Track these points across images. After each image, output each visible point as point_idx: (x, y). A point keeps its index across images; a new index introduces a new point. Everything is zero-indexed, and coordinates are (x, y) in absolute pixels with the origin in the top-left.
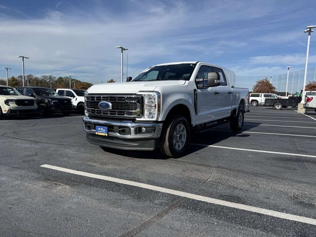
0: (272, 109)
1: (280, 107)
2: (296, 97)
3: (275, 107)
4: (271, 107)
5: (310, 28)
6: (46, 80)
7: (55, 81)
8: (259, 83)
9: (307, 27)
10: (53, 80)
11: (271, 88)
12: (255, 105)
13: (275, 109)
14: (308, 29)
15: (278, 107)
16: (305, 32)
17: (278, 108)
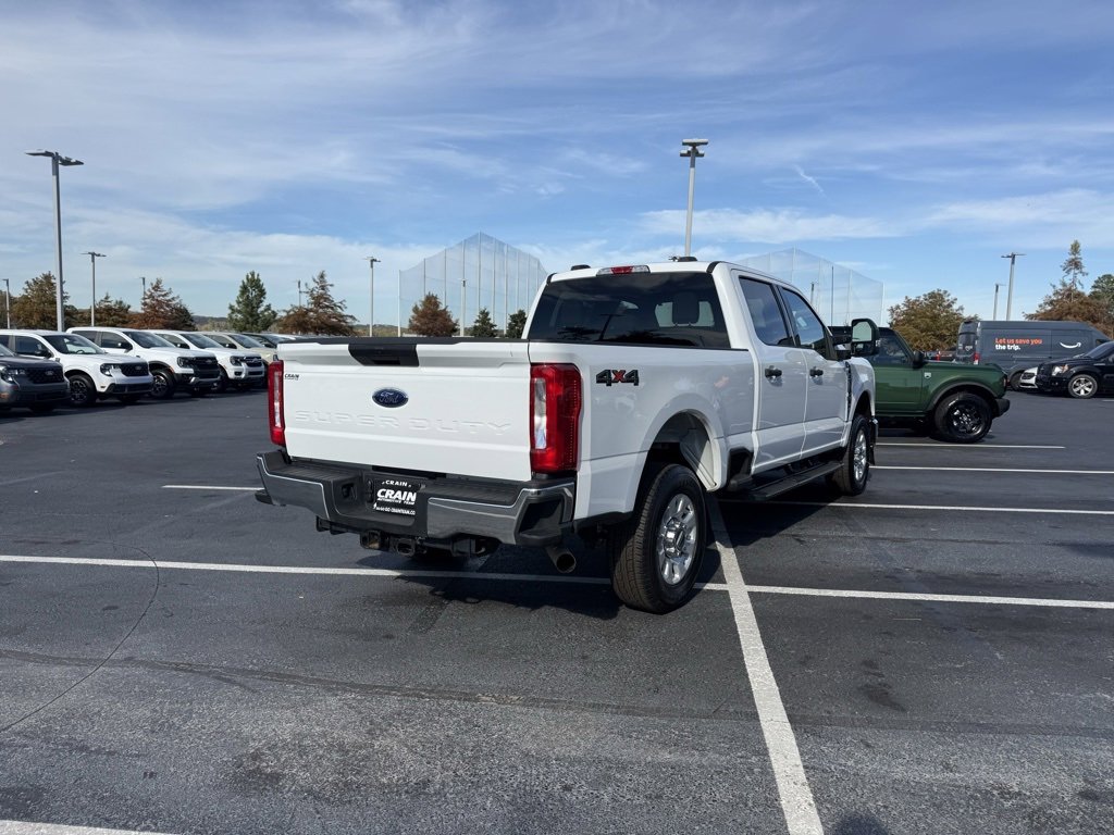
14: (690, 148)
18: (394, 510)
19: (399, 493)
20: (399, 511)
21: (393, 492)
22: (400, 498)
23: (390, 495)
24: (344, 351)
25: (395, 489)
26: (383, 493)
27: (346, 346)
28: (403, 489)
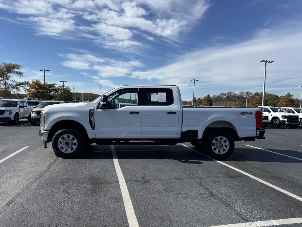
6: (243, 96)
7: (251, 96)
10: (250, 95)
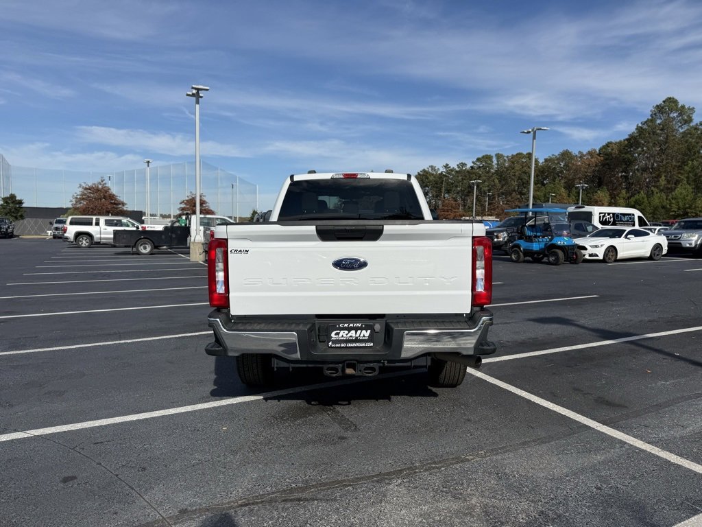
0: (133, 254)
1: (149, 249)
2: (178, 227)
3: (138, 249)
4: (129, 249)
5: (198, 90)
8: (86, 189)
9: (194, 86)
11: (115, 204)
12: (87, 244)
13: (139, 253)
14: (194, 91)
15: (145, 248)
16: (188, 95)
17: (144, 251)
18: (350, 345)
19: (353, 332)
20: (355, 345)
21: (347, 332)
22: (354, 335)
23: (344, 334)
24: (312, 231)
25: (349, 329)
26: (337, 334)
27: (314, 228)
28: (356, 329)
